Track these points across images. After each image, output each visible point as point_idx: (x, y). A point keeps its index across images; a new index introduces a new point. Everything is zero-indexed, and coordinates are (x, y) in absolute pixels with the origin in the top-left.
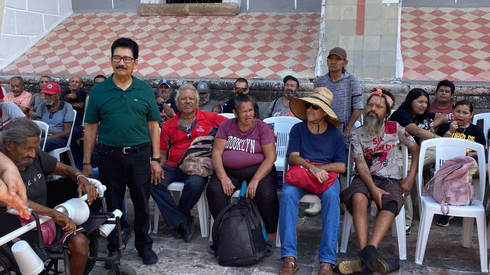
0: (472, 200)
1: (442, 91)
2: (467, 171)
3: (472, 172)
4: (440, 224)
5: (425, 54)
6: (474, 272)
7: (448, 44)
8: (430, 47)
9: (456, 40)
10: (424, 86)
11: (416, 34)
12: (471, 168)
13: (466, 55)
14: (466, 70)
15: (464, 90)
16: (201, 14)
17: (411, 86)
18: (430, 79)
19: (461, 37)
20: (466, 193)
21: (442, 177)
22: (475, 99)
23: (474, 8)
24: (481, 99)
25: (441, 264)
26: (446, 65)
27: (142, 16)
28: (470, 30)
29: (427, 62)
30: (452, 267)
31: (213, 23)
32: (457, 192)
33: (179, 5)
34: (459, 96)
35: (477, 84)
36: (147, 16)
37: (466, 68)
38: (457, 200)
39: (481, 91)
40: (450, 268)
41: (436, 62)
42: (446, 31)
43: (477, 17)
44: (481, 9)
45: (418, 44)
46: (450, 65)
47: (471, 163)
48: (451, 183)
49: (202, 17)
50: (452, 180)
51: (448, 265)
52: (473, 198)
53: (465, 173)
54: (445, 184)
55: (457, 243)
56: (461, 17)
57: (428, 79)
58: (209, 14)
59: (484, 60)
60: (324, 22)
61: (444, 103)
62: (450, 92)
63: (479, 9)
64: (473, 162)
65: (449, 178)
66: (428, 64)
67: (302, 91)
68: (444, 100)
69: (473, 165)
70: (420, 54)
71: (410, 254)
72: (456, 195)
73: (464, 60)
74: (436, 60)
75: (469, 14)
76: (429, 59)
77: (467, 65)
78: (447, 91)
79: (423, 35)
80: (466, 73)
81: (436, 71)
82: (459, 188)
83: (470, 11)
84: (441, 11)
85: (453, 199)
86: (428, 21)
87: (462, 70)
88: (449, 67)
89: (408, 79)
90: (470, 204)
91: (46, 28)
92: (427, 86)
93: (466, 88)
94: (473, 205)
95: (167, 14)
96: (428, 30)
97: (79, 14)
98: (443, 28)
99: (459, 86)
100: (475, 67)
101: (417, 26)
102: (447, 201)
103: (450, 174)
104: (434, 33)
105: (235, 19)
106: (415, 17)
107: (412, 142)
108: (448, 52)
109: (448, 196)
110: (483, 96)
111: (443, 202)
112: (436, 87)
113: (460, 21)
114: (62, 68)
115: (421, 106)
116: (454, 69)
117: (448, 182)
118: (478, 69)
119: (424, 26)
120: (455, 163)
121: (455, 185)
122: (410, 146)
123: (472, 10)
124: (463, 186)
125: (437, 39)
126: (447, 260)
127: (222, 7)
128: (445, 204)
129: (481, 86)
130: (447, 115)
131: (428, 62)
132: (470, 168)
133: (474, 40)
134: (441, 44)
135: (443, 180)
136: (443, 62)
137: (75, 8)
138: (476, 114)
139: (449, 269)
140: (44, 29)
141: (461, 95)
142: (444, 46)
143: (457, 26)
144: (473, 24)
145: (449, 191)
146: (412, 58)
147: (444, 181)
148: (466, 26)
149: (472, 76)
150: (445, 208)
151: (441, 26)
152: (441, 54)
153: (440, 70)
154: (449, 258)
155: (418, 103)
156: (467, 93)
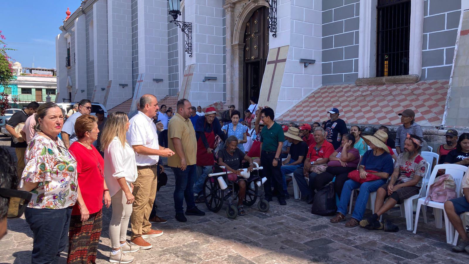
16: (393, 83)
27: (358, 86)
31: (398, 89)
32: (438, 194)
33: (380, 78)
36: (361, 86)
49: (393, 85)
53: (442, 183)
58: (398, 83)
60: (450, 88)
67: (430, 135)
69: (446, 178)
72: (436, 196)
85: (434, 198)
91: (304, 96)
95: (372, 84)
97: (325, 86)
102: (431, 198)
105: (414, 85)
109: (430, 195)
111: (427, 198)
114: (302, 118)
121: (436, 189)
124: (441, 191)
127: (406, 78)
132: (445, 180)
137: (323, 83)
140: (303, 96)
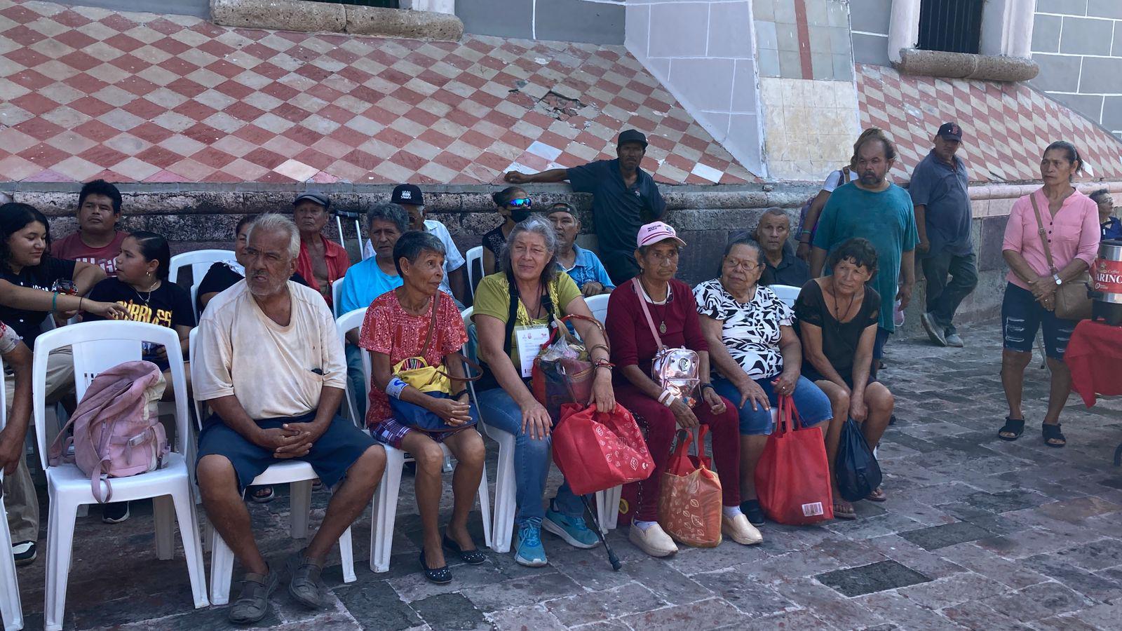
0: (161, 456)
1: (93, 205)
2: (143, 395)
3: (156, 394)
4: (110, 519)
5: (46, 117)
6: (180, 612)
7: (101, 95)
8: (57, 100)
9: (118, 85)
10: (48, 195)
11: (20, 68)
12: (151, 387)
13: (143, 121)
14: (144, 157)
15: (144, 201)
17: (15, 197)
18: (62, 178)
19: (131, 78)
20: (146, 443)
21: (89, 415)
22: (169, 222)
23: (154, 15)
24: (182, 222)
25: (109, 615)
26: (98, 143)
28: (148, 65)
29: (52, 136)
30: (133, 616)
32: (127, 446)
34: (133, 215)
35: (170, 188)
37: (142, 152)
38: (128, 463)
39: (179, 202)
40: (128, 618)
41: (74, 137)
42: (95, 62)
43: (161, 36)
44: (170, 18)
45: (27, 91)
46: (107, 143)
47: (150, 375)
48: (111, 426)
50: (114, 418)
51: (124, 615)
52: (164, 451)
53: (139, 400)
54: (98, 431)
55: (147, 556)
56: (126, 33)
57: (56, 178)
59: (181, 133)
61: (99, 235)
62: (111, 207)
63: (164, 17)
64: (153, 373)
65: (104, 416)
66: (55, 142)
68: (99, 226)
69: (154, 378)
70: (33, 116)
71: (34, 612)
72: (123, 454)
73: (139, 132)
74: (73, 133)
75: (142, 24)
76: (56, 129)
77: (146, 145)
78: (103, 207)
79: (39, 69)
80: (145, 163)
81: (76, 160)
82: (129, 435)
83: (145, 21)
84: (79, 15)
85: (118, 463)
86: (50, 36)
87: (135, 156)
88: (106, 148)
89: (8, 179)
90: (159, 467)
92: (56, 195)
93: (145, 196)
94: (165, 466)
96: (50, 59)
98: (86, 55)
99: (131, 193)
100: (163, 149)
101: (21, 46)
102: (107, 470)
103: (107, 405)
104: (66, 66)
106: (15, 24)
107: (12, 339)
108: (102, 113)
109: (107, 458)
110: (184, 213)
111: (96, 474)
112: (77, 197)
113: (125, 42)
115: (34, 246)
116: (117, 153)
117: (104, 426)
118: (169, 153)
119: (38, 47)
120: (116, 378)
121: (120, 429)
122: (7, 351)
123: (151, 17)
124: (138, 430)
125: (73, 82)
126: (124, 601)
128: (102, 477)
129: (177, 191)
130: (110, 262)
131: (54, 138)
132: (149, 387)
133: (159, 87)
134: (83, 94)
135: (92, 422)
136: (90, 138)
138: (175, 254)
139: (126, 621)
141: (138, 213)
142: (93, 100)
143: (118, 53)
144: (154, 50)
145: (108, 445)
146: (15, 127)
147: (94, 424)
148: (138, 53)
149: (158, 169)
150: (103, 486)
151: (81, 50)
152: (86, 118)
153: (85, 155)
154: (127, 595)
155: (26, 240)
156: (149, 208)
